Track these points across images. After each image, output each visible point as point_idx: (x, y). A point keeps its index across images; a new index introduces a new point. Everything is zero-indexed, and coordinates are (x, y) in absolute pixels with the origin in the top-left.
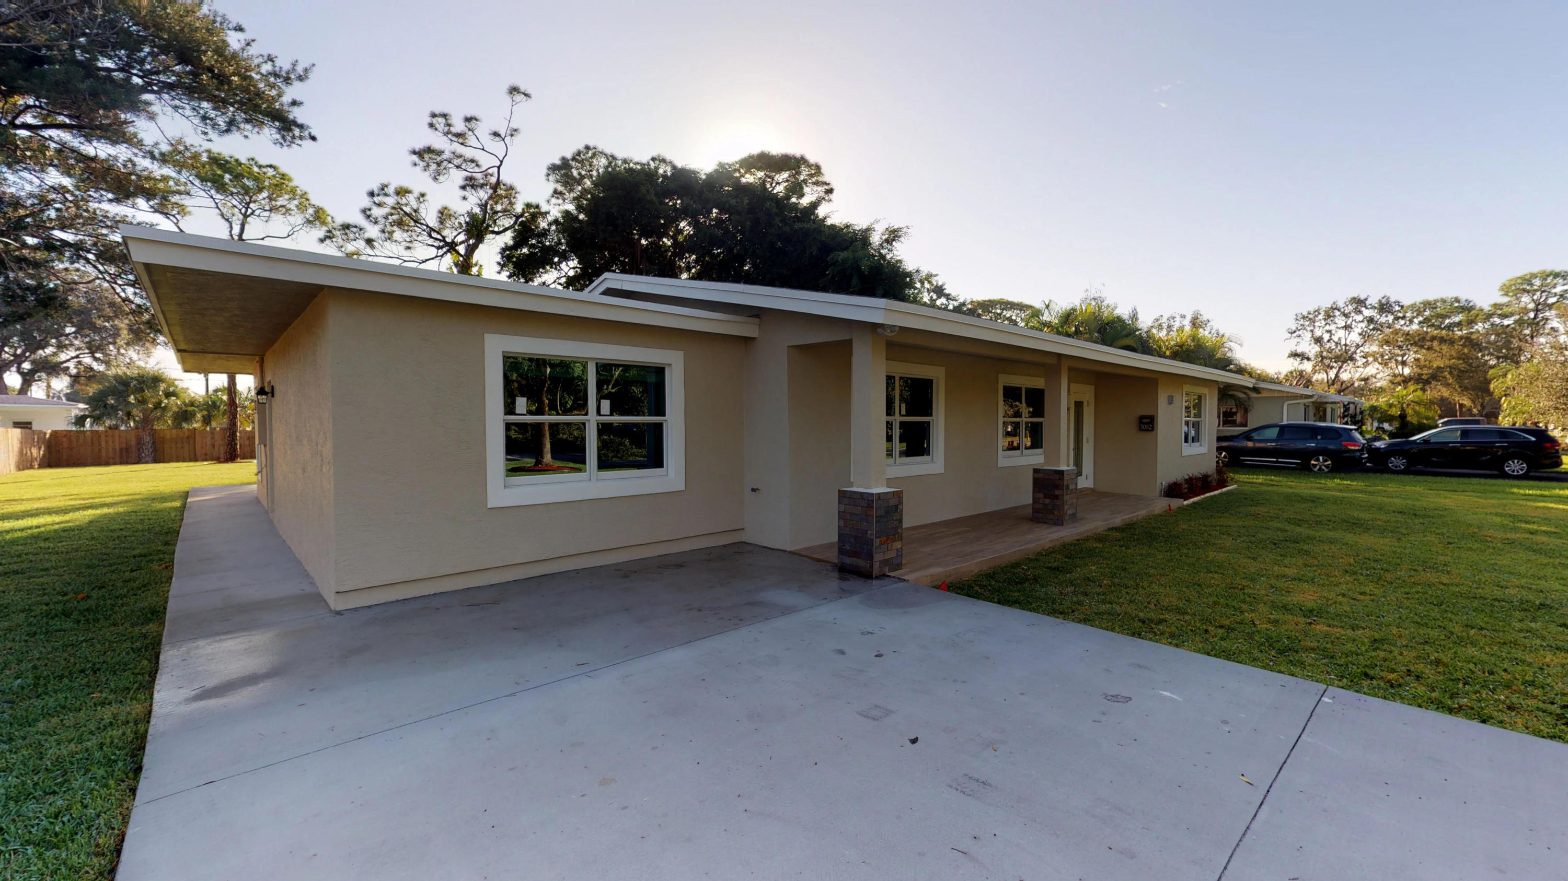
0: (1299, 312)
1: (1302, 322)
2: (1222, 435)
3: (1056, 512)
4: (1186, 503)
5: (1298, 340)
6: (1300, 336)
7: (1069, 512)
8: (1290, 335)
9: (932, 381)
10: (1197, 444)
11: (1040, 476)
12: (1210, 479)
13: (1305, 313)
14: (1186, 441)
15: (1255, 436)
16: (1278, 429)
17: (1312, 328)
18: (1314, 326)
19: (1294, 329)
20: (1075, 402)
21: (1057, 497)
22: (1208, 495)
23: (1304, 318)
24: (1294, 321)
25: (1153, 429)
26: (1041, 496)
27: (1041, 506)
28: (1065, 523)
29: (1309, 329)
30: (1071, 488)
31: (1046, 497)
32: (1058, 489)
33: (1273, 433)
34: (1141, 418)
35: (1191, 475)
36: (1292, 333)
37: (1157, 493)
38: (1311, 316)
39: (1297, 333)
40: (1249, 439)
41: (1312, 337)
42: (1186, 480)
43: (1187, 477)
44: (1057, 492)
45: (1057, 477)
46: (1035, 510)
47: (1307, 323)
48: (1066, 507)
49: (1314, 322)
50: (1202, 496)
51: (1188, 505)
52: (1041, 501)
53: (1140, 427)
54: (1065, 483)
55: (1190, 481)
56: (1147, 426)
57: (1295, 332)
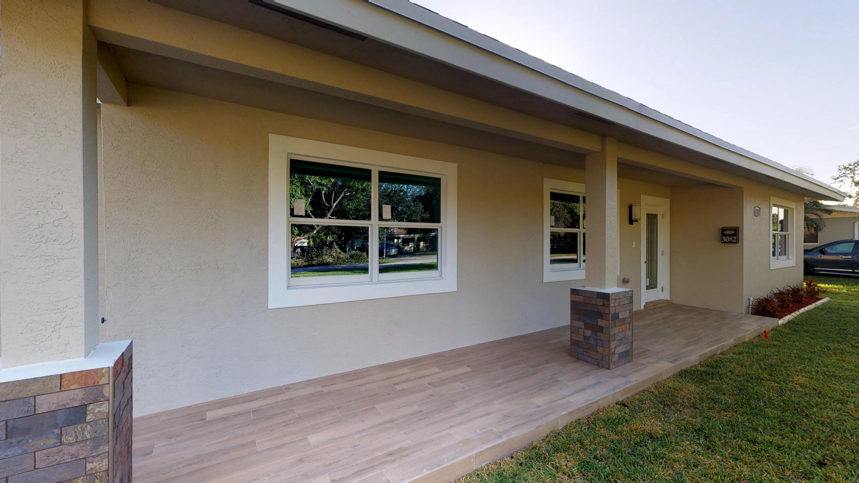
0: (841, 164)
1: (844, 171)
2: (807, 248)
3: (600, 350)
4: (781, 322)
5: (841, 183)
6: (842, 181)
7: (620, 349)
8: (834, 181)
9: (439, 179)
10: (784, 257)
11: (579, 298)
12: (801, 293)
13: (847, 166)
14: (774, 255)
15: (829, 250)
16: (854, 244)
17: (852, 175)
18: (854, 174)
19: (837, 176)
20: (648, 215)
21: (601, 329)
22: (802, 310)
23: (845, 168)
24: (837, 171)
25: (737, 241)
26: (581, 325)
27: (581, 339)
28: (612, 366)
29: (849, 176)
30: (621, 316)
31: (587, 326)
32: (602, 318)
33: (849, 248)
34: (723, 231)
35: (781, 289)
36: (835, 179)
37: (744, 310)
38: (851, 167)
39: (840, 179)
40: (823, 252)
41: (853, 181)
42: (776, 294)
43: (776, 291)
44: (601, 323)
45: (601, 302)
46: (574, 343)
47: (847, 172)
48: (613, 345)
49: (854, 171)
50: (797, 313)
51: (784, 325)
52: (581, 332)
53: (722, 239)
54: (612, 311)
55: (780, 295)
56: (730, 239)
57: (838, 178)
